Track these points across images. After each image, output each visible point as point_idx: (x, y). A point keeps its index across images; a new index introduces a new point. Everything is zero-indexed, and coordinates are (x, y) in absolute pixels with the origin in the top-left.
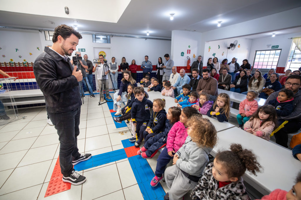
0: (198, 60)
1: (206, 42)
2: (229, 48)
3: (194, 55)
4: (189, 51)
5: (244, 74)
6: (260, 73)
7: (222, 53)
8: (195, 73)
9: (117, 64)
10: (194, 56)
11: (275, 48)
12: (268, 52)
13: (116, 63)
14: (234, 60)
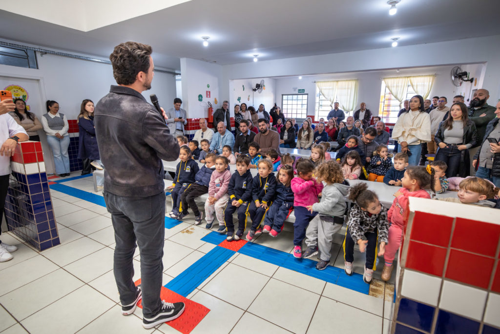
0: (223, 107)
1: (230, 81)
2: (255, 90)
3: (216, 99)
4: (208, 93)
5: (290, 126)
6: (308, 123)
7: (248, 97)
8: (244, 126)
9: (64, 117)
10: (216, 102)
11: (302, 92)
12: (295, 97)
13: (62, 115)
14: (262, 108)
